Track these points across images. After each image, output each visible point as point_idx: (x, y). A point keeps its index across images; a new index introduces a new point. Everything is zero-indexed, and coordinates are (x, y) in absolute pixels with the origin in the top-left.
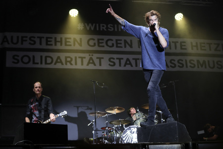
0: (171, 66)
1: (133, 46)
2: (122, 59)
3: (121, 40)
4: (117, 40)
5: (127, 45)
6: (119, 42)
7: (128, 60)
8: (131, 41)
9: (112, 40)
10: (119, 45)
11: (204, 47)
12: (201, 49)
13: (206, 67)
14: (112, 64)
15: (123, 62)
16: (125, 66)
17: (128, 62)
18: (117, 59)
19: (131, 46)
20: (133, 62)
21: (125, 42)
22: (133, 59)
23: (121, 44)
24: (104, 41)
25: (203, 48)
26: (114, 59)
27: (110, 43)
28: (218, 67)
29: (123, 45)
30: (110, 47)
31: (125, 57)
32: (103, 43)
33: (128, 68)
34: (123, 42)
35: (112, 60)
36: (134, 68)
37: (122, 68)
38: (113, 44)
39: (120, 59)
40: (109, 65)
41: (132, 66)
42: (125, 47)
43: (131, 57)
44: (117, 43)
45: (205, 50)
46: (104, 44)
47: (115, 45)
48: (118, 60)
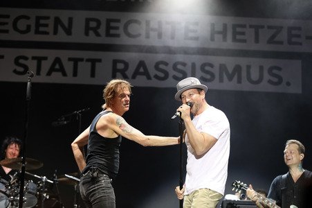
0: (156, 77)
1: (74, 30)
2: (45, 58)
3: (48, 18)
4: (38, 18)
5: (60, 28)
6: (42, 22)
7: (58, 60)
8: (70, 20)
9: (27, 18)
10: (41, 29)
11: (243, 34)
12: (234, 40)
13: (239, 81)
14: (21, 69)
15: (46, 66)
16: (49, 74)
17: (57, 66)
18: (34, 58)
19: (68, 32)
20: (69, 67)
21: (58, 21)
22: (70, 59)
23: (46, 25)
24: (10, 21)
25: (238, 37)
26: (26, 58)
27: (22, 25)
28: (270, 82)
29: (50, 29)
30: (22, 32)
31: (52, 54)
32: (7, 23)
33: (57, 78)
34: (51, 22)
35: (21, 61)
36: (69, 80)
37: (43, 79)
38: (29, 27)
39: (39, 60)
40: (15, 72)
41: (65, 74)
42: (56, 32)
43: (64, 55)
44: (38, 25)
45: (244, 41)
46: (9, 27)
47: (33, 28)
48: (35, 62)
